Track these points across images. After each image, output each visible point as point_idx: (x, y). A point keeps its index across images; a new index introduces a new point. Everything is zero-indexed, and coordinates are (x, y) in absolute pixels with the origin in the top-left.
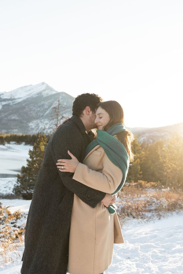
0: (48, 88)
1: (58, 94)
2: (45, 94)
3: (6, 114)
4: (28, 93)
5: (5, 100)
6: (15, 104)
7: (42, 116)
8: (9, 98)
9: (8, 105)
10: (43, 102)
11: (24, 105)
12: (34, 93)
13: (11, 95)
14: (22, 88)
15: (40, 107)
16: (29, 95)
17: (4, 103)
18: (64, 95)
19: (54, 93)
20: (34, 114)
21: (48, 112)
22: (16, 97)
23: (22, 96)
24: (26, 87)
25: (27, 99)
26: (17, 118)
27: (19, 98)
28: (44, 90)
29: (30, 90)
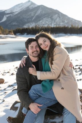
0: (32, 3)
1: (39, 7)
2: (31, 7)
3: (9, 22)
4: (21, 8)
5: (8, 14)
6: (14, 16)
7: (31, 21)
8: (10, 12)
9: (10, 17)
10: (30, 12)
11: (19, 15)
12: (24, 8)
13: (11, 10)
14: (17, 5)
15: (28, 16)
16: (21, 9)
17: (7, 16)
18: (42, 7)
19: (36, 6)
20: (26, 21)
21: (34, 18)
22: (14, 11)
23: (17, 10)
24: (19, 4)
25: (21, 11)
26: (16, 24)
27: (16, 12)
28: (30, 5)
29: (22, 6)
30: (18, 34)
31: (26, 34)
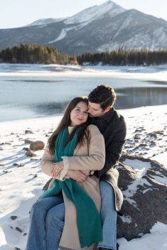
0: (115, 6)
1: (128, 13)
2: (112, 14)
3: (71, 41)
4: (94, 15)
5: (69, 26)
6: (80, 30)
7: (111, 39)
8: (73, 23)
9: (73, 31)
10: (111, 23)
11: (90, 29)
12: (100, 14)
13: (75, 19)
14: (86, 10)
15: (107, 29)
16: (94, 17)
17: (68, 29)
18: (134, 12)
19: (123, 11)
20: (102, 39)
21: (117, 34)
22: (80, 21)
23: (87, 19)
24: (90, 8)
25: (93, 21)
26: (84, 45)
27: (84, 22)
28: (111, 10)
29: (95, 12)
30: (87, 63)
31: (101, 63)
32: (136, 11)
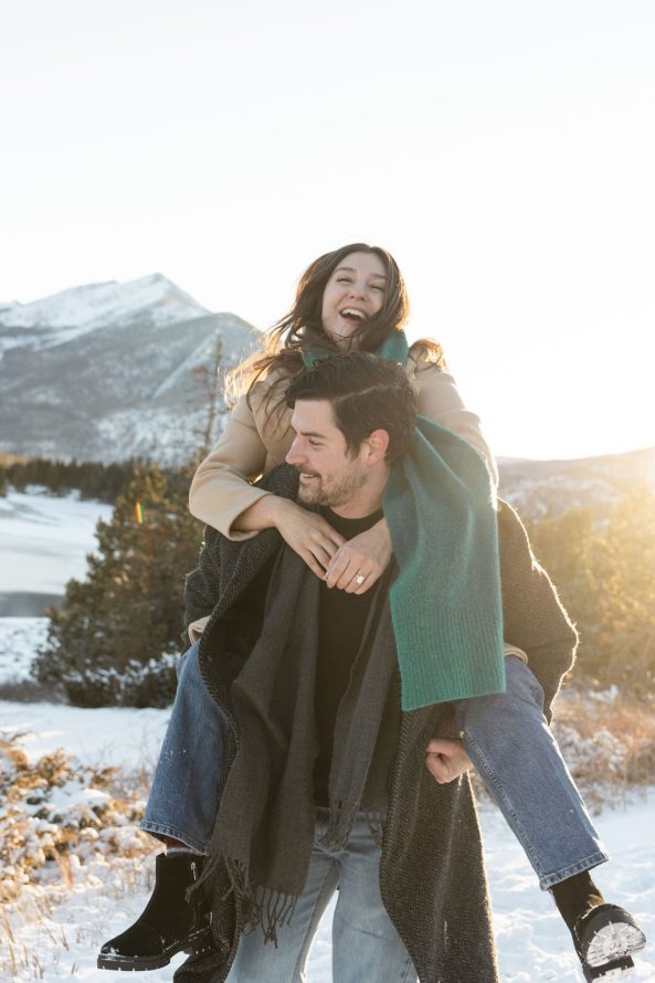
0: (174, 293)
1: (210, 320)
2: (160, 317)
3: (17, 383)
4: (102, 310)
5: (14, 332)
6: (52, 350)
7: (149, 397)
8: (28, 324)
9: (25, 351)
10: (152, 346)
11: (82, 352)
12: (122, 312)
13: (39, 313)
14: (79, 290)
15: (140, 362)
16: (102, 318)
17: (10, 343)
18: (231, 324)
19: (195, 314)
20: (118, 390)
21: (168, 384)
22: (55, 323)
23: (76, 321)
24: (93, 287)
25: (98, 331)
26: (57, 401)
27: (67, 328)
28: (159, 304)
29: (107, 300)
30: (39, 489)
32: (238, 320)
